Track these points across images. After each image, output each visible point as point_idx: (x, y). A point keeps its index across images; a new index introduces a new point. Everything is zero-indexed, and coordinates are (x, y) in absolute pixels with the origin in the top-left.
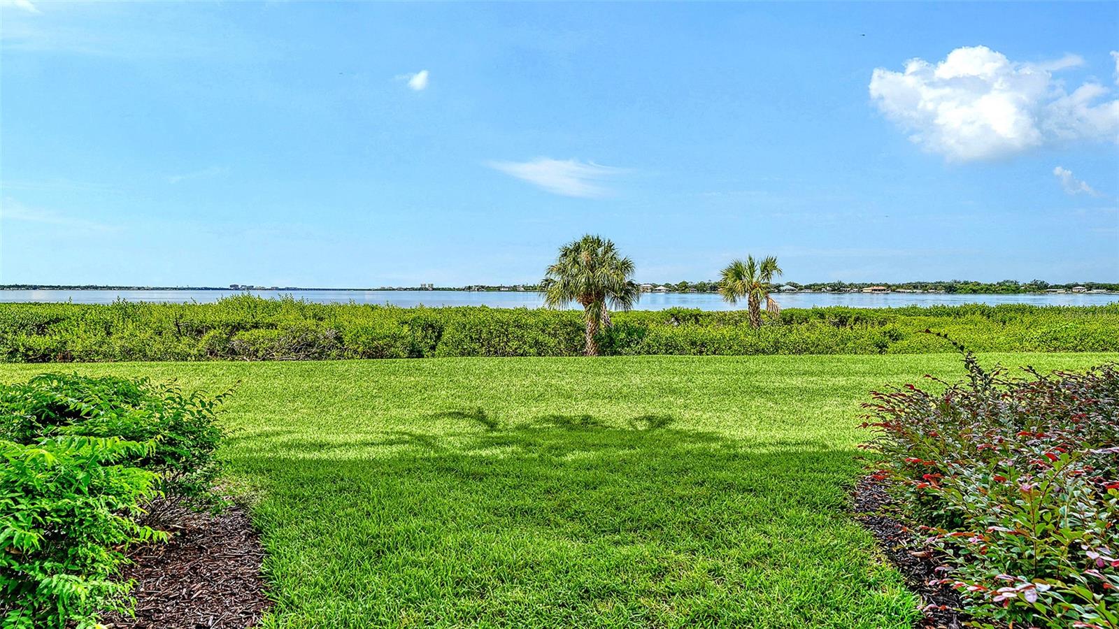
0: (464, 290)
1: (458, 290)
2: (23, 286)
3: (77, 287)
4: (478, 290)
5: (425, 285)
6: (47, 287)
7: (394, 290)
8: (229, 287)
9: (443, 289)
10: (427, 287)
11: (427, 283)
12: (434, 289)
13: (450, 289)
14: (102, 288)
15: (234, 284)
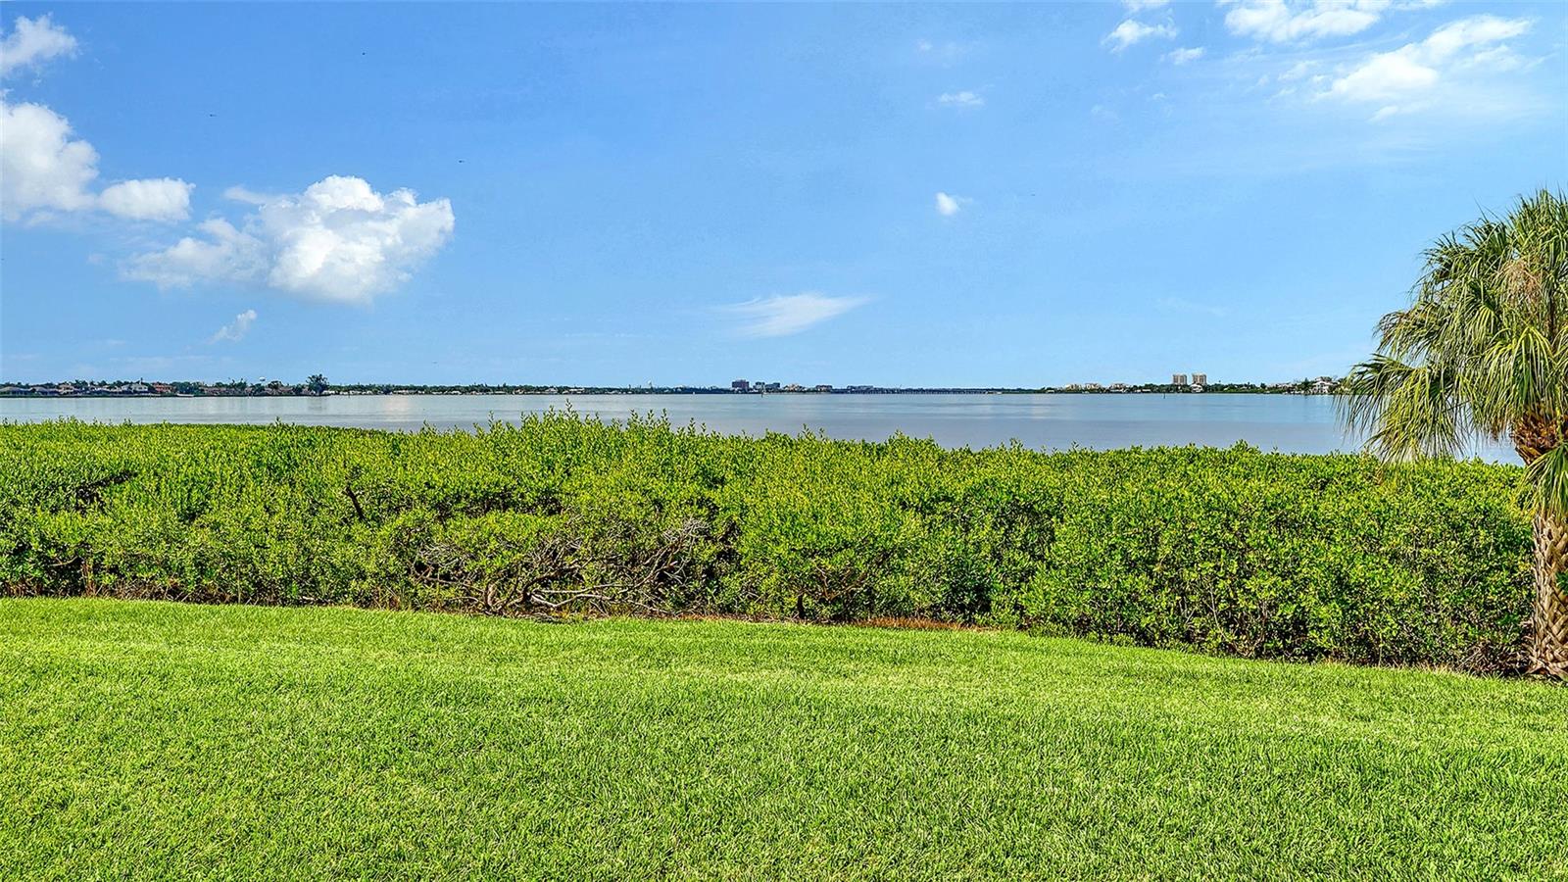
0: (1289, 390)
1: (1276, 390)
2: (370, 388)
3: (454, 388)
4: (1331, 390)
5: (1184, 378)
6: (406, 388)
7: (1101, 391)
8: (729, 386)
9: (1233, 389)
10: (1190, 382)
11: (1189, 373)
12: (1207, 389)
13: (1251, 389)
14: (496, 390)
15: (739, 379)
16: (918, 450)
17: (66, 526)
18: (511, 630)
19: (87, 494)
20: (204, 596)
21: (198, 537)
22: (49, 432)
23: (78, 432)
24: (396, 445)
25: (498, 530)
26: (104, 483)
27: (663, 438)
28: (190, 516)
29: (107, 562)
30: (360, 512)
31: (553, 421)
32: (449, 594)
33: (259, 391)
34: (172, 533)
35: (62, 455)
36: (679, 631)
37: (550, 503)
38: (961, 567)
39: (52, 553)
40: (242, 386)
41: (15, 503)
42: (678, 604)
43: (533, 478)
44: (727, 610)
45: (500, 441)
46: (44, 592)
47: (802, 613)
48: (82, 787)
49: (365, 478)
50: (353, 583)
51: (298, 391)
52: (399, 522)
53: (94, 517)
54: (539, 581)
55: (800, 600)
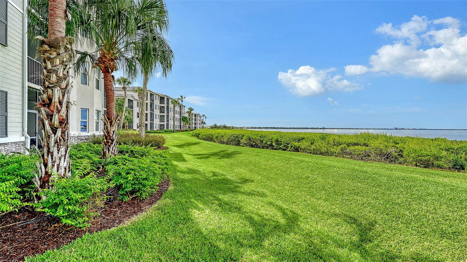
8: (394, 128)
15: (396, 127)
16: (445, 140)
17: (297, 144)
18: (362, 163)
19: (299, 140)
20: (314, 154)
21: (313, 147)
22: (292, 133)
23: (295, 133)
24: (339, 136)
25: (358, 148)
26: (301, 139)
27: (386, 136)
28: (312, 144)
29: (302, 149)
30: (335, 144)
31: (365, 133)
32: (349, 156)
33: (316, 129)
34: (310, 146)
35: (295, 136)
36: (392, 166)
37: (366, 145)
38: (456, 161)
39: (295, 147)
40: (314, 128)
41: (291, 141)
42: (390, 162)
43: (362, 141)
44: (400, 163)
45: (357, 136)
46: (294, 151)
47: (416, 165)
48: (310, 176)
49: (336, 140)
50: (334, 154)
51: (321, 129)
52: (341, 146)
53: (300, 143)
54: (364, 156)
55: (416, 163)
